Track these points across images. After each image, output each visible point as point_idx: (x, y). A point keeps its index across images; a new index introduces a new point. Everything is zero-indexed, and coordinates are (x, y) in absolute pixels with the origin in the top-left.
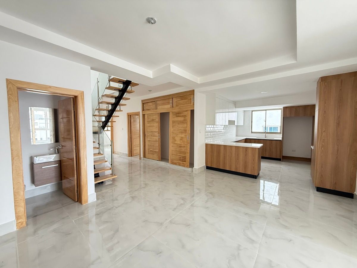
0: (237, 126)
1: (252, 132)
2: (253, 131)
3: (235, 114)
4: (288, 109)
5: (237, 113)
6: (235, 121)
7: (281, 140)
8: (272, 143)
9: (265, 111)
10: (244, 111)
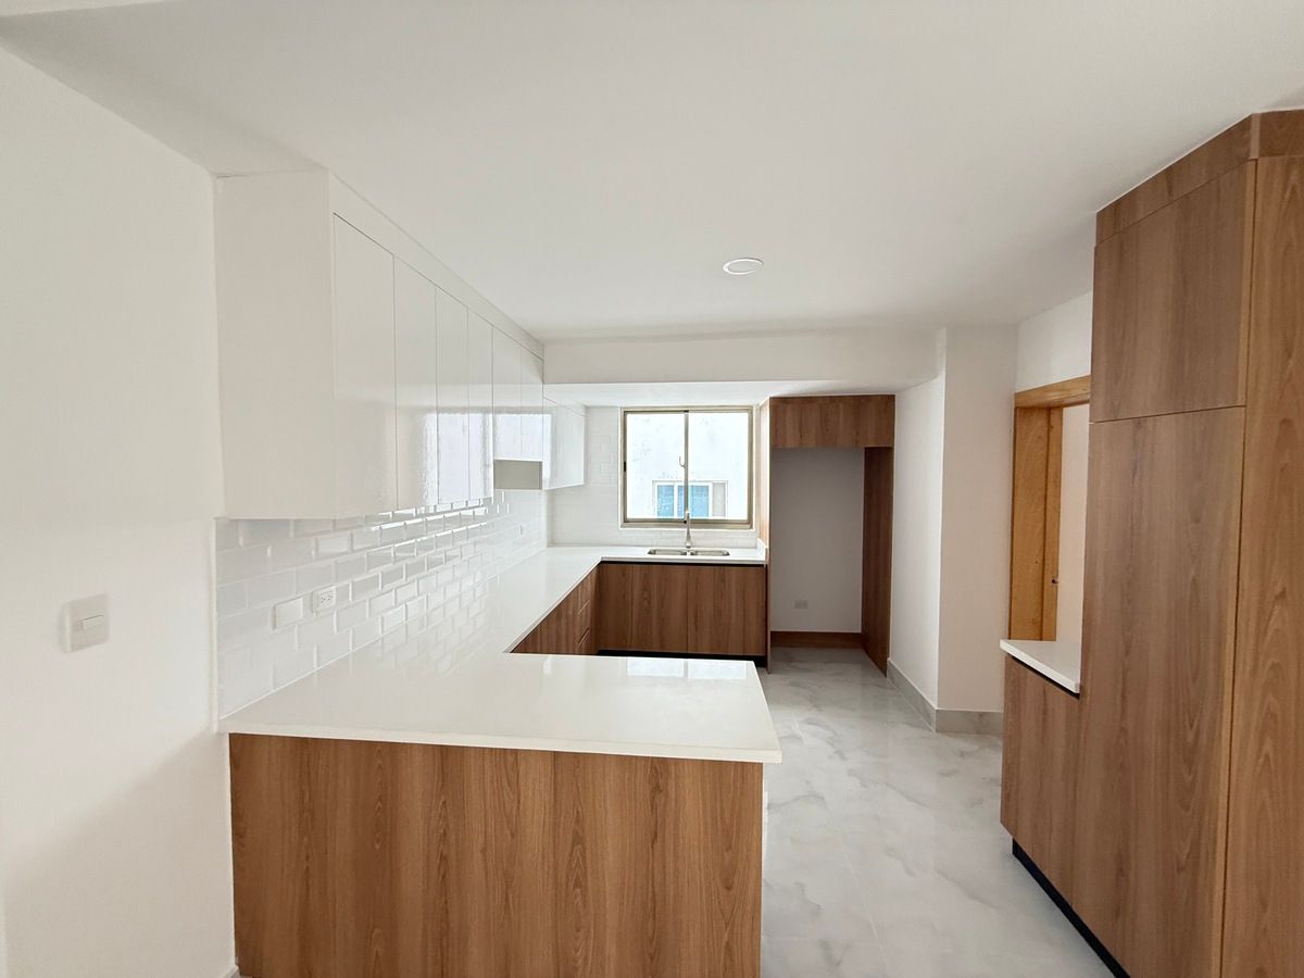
0: (552, 494)
1: (626, 520)
2: (630, 516)
3: (540, 425)
4: (789, 407)
5: (548, 417)
6: (540, 463)
7: (762, 565)
8: (723, 580)
9: (682, 415)
10: (587, 408)
